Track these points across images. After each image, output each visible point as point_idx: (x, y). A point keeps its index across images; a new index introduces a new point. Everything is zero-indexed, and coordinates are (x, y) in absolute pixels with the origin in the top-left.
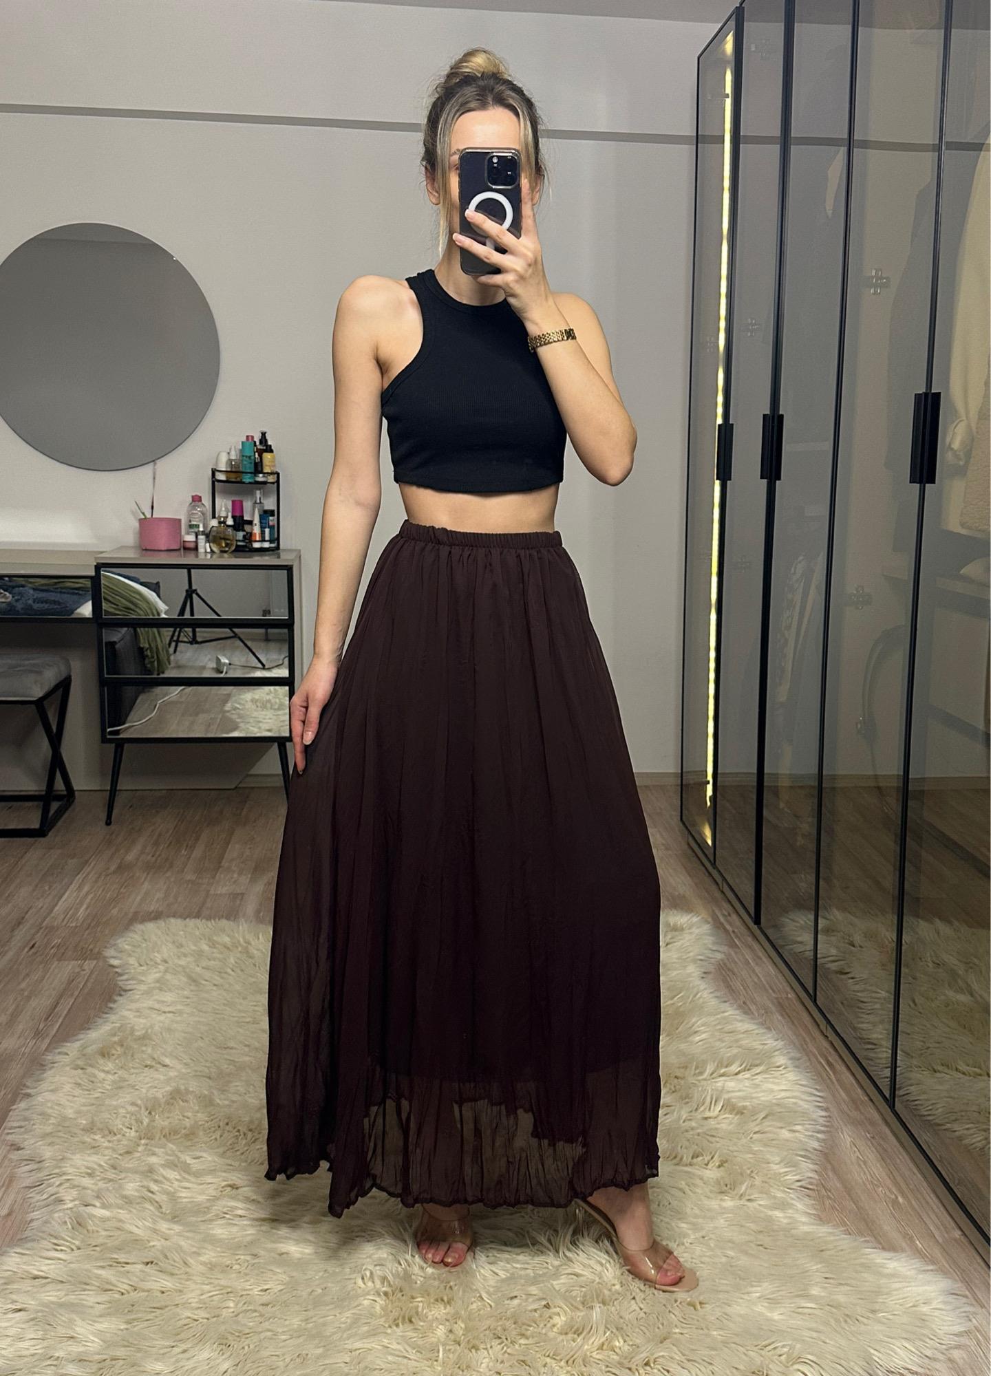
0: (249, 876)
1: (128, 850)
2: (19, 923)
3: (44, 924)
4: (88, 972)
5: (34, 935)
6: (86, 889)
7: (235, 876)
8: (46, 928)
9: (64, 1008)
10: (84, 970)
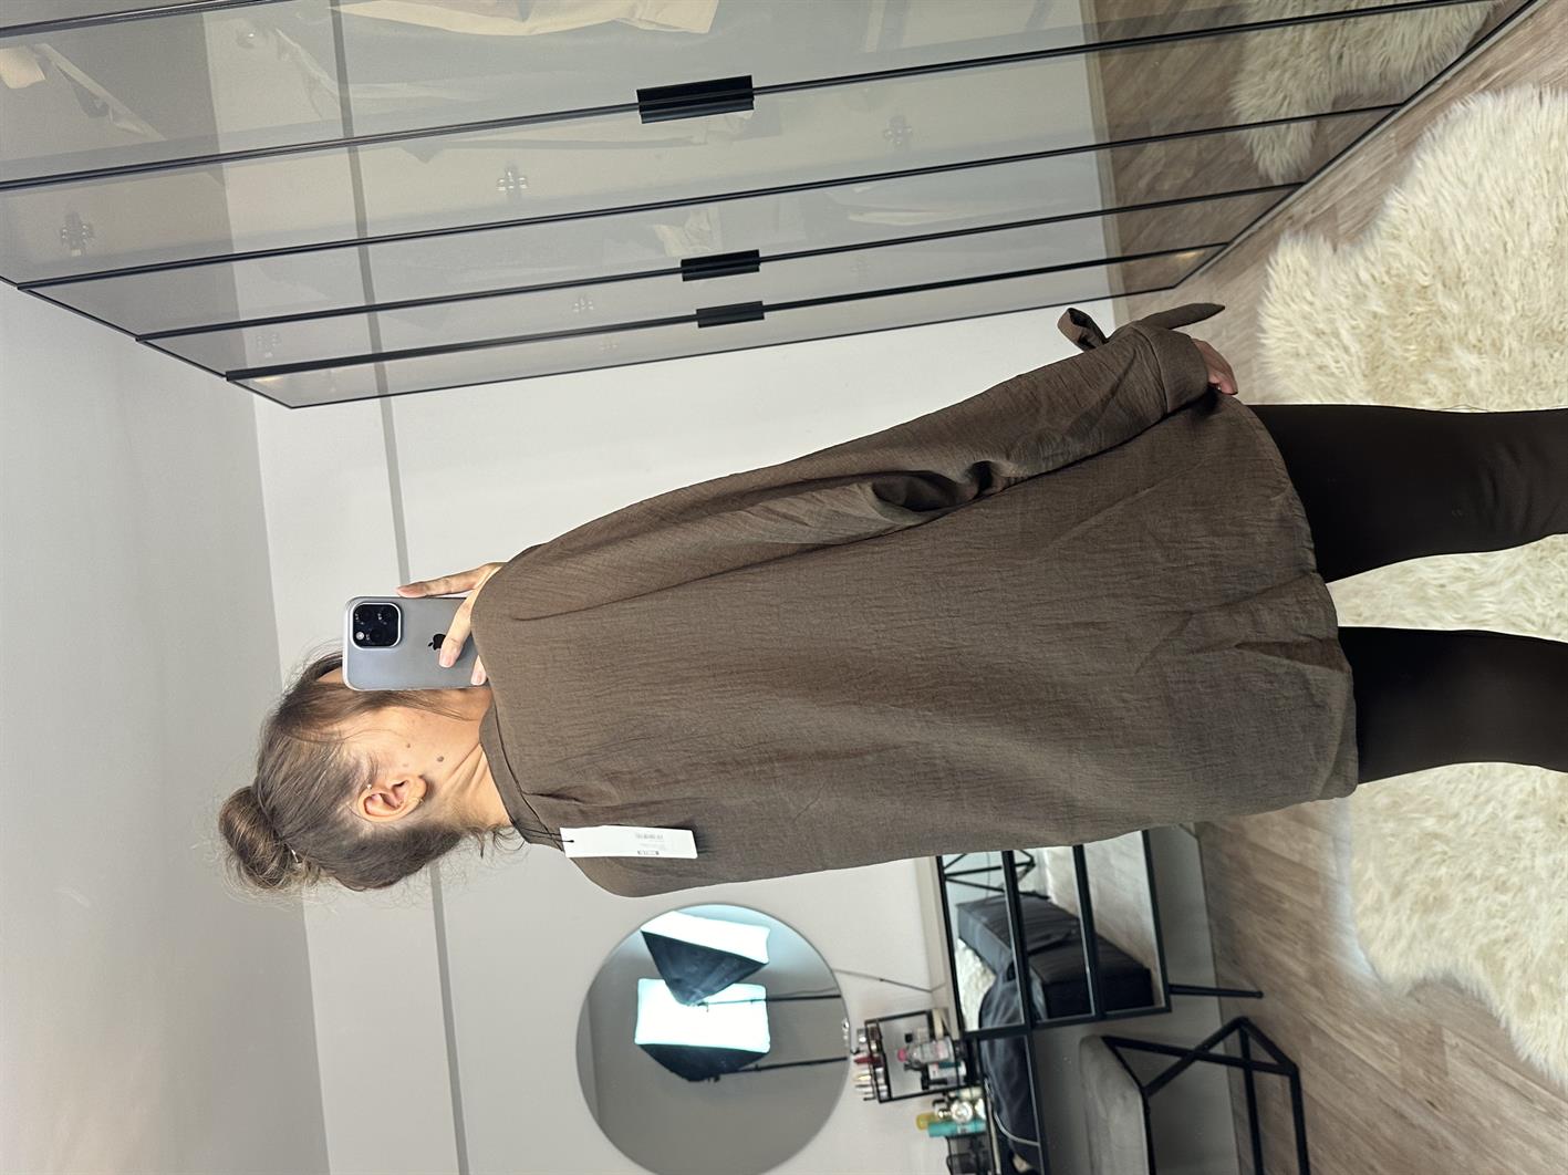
0: (1309, 829)
1: (1291, 973)
2: (1402, 1116)
3: (1401, 1086)
4: (1461, 1042)
5: (1414, 1099)
6: (1346, 1028)
7: (1310, 846)
8: (1403, 1083)
9: (1515, 1078)
10: (1457, 1045)
